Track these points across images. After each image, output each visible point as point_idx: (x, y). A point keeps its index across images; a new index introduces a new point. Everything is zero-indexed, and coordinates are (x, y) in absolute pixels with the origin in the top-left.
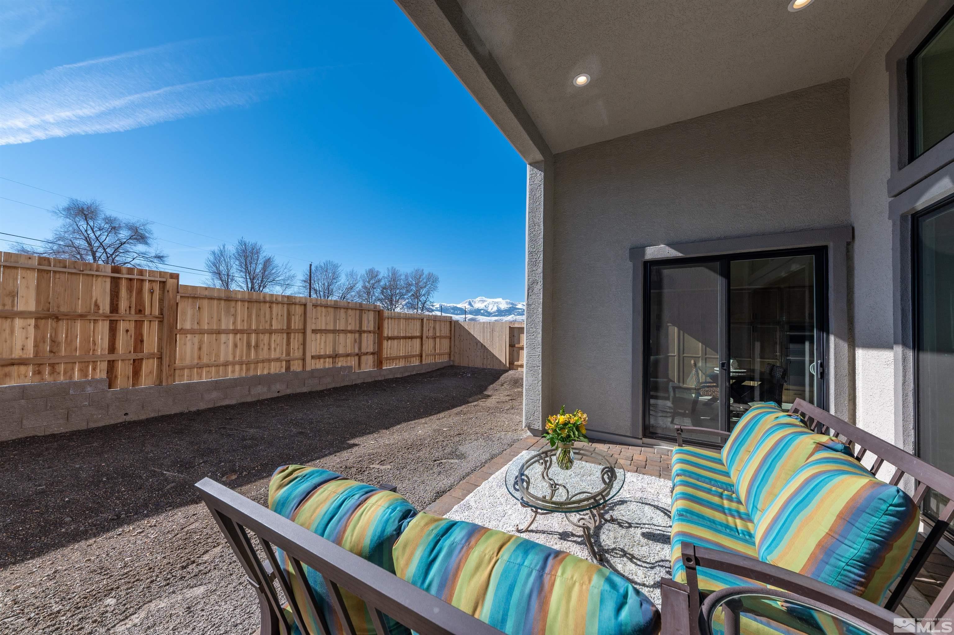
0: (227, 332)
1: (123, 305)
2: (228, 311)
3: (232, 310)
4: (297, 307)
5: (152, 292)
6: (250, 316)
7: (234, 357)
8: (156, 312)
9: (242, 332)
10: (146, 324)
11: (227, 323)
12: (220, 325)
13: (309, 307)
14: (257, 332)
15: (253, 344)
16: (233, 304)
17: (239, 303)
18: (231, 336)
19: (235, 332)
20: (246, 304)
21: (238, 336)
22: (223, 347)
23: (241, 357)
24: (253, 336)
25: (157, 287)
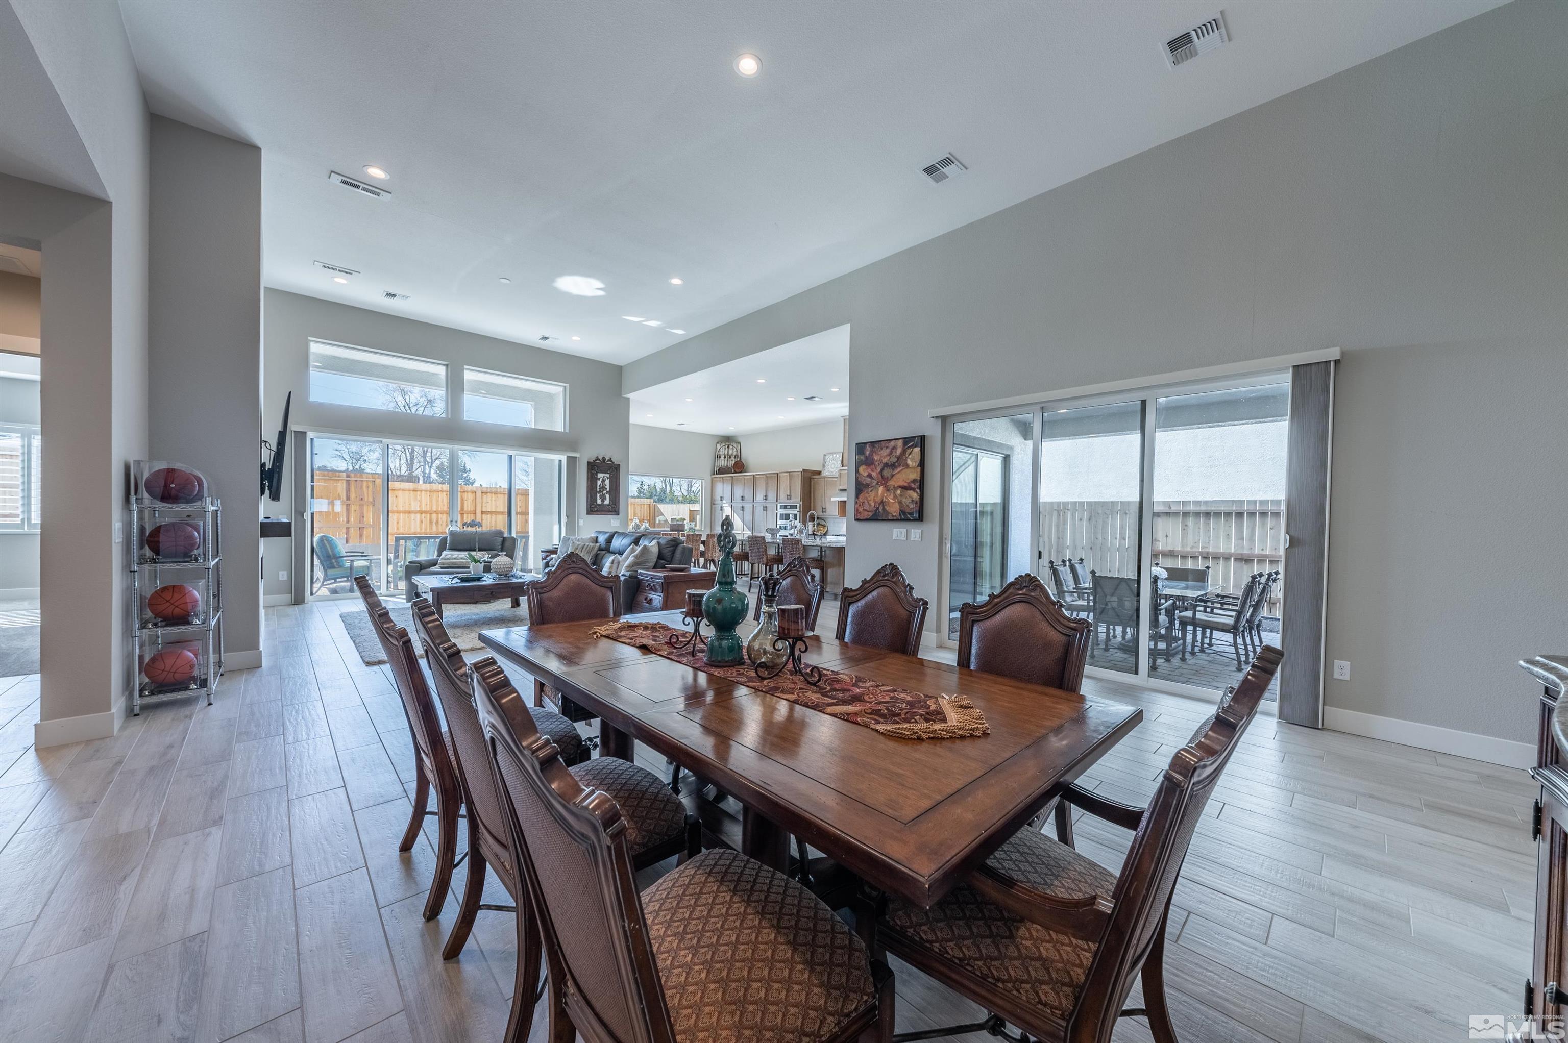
0: (416, 512)
1: (353, 496)
2: (415, 499)
3: (419, 498)
4: (469, 494)
5: (368, 487)
6: (431, 501)
7: (421, 529)
8: (371, 499)
9: (426, 512)
10: (365, 507)
11: (415, 506)
12: (410, 507)
13: (479, 494)
14: (437, 512)
15: (434, 521)
16: (419, 493)
17: (423, 493)
18: (418, 515)
19: (421, 512)
20: (428, 493)
21: (423, 515)
22: (413, 522)
23: (426, 530)
24: (434, 516)
25: (370, 485)
